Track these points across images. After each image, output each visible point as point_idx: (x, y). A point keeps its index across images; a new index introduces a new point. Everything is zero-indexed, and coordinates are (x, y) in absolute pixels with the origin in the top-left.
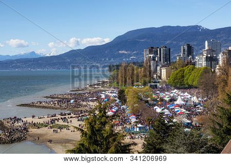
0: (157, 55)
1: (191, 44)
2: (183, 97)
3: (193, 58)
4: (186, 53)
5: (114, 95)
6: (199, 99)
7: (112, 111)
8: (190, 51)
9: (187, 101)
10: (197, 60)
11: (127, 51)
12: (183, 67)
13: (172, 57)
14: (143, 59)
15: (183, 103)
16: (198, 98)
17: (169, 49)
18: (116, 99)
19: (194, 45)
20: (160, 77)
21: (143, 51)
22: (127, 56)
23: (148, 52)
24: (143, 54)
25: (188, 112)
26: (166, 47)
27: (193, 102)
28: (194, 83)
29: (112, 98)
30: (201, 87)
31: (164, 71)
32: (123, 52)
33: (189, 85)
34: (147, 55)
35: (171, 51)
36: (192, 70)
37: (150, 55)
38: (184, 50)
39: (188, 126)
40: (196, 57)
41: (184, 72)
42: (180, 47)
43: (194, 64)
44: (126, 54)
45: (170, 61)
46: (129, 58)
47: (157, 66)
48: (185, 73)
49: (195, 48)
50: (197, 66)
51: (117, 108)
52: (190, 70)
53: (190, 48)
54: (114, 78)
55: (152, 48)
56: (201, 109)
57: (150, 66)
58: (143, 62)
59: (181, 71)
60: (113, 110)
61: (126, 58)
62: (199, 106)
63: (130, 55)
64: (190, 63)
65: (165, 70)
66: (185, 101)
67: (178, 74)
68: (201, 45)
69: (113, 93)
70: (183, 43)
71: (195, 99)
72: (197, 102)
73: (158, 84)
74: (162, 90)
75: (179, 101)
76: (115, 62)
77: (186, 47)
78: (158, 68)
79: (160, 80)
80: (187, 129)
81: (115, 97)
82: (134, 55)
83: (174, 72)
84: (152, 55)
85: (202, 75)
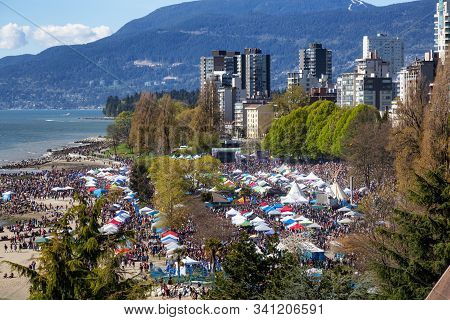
0: (236, 72)
1: (326, 43)
2: (302, 186)
3: (331, 82)
4: (312, 67)
5: (121, 177)
6: (346, 190)
7: (114, 222)
8: (322, 61)
9: (314, 195)
10: (341, 88)
11: (154, 60)
12: (303, 105)
13: (274, 78)
14: (198, 82)
15: (303, 199)
16: (342, 186)
17: (268, 57)
18: (127, 189)
19: (333, 46)
20: (243, 133)
21: (198, 62)
22: (155, 75)
23: (210, 64)
24: (198, 69)
25: (316, 225)
26: (258, 52)
27: (330, 198)
28: (332, 148)
29: (113, 187)
30: (350, 158)
31: (253, 116)
32: (145, 63)
33: (319, 153)
34: (208, 73)
35: (273, 61)
36: (329, 113)
37: (216, 73)
38: (307, 60)
39: (317, 260)
40: (339, 79)
41: (305, 118)
42: (295, 50)
43: (333, 97)
44: (151, 69)
45: (268, 89)
46: (160, 80)
47: (234, 100)
48: (308, 121)
49: (337, 54)
50: (341, 103)
51: (127, 214)
52: (322, 113)
53: (321, 53)
54: (119, 134)
55: (223, 53)
56: (349, 217)
57: (216, 102)
58: (198, 91)
59: (298, 115)
60: (117, 219)
61: (152, 78)
62: (344, 209)
63: (163, 73)
64: (321, 94)
65: (256, 113)
66: (308, 195)
67: (290, 122)
68: (350, 47)
69: (118, 173)
70: (305, 40)
71: (334, 191)
72: (341, 197)
73: (237, 151)
74: (248, 166)
75: (293, 196)
76: (122, 89)
77: (312, 53)
78: (238, 107)
79: (244, 140)
80: (313, 270)
81: (123, 184)
82: (175, 71)
83: (279, 119)
84: (221, 73)
85: (353, 126)
